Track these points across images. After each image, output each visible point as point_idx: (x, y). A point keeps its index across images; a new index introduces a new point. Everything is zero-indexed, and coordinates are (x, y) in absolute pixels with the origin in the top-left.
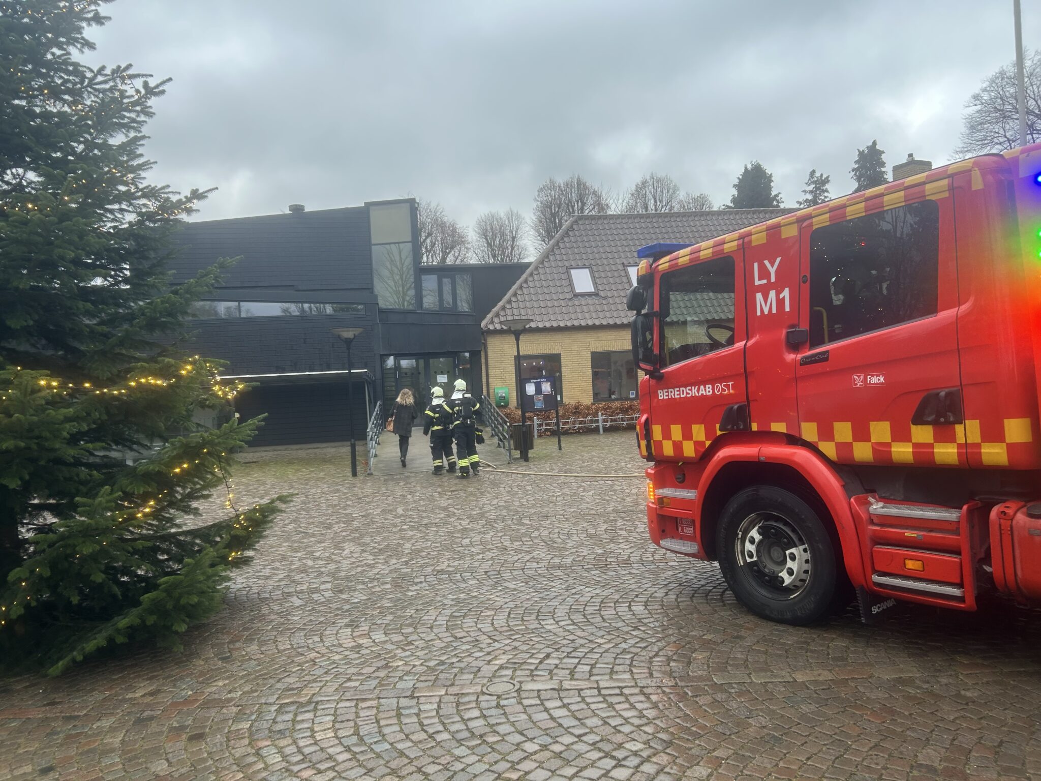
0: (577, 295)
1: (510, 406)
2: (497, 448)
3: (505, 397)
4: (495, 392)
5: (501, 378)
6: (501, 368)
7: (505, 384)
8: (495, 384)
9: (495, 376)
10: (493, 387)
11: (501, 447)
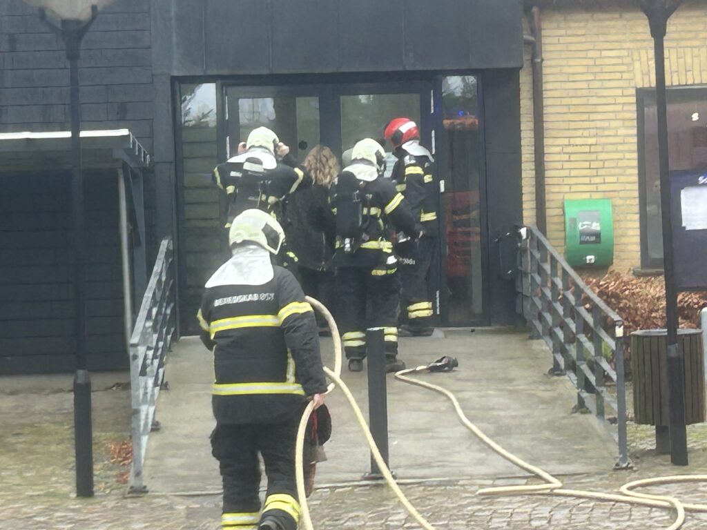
1: (617, 266)
2: (573, 413)
3: (600, 234)
4: (564, 214)
5: (588, 167)
6: (586, 133)
7: (601, 188)
8: (566, 189)
9: (566, 157)
10: (560, 197)
11: (587, 411)
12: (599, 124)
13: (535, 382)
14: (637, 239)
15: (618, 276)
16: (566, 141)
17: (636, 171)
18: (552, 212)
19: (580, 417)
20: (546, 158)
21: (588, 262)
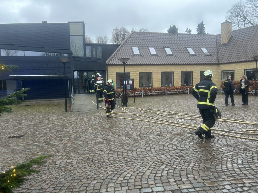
0: (135, 55)
20: (108, 78)
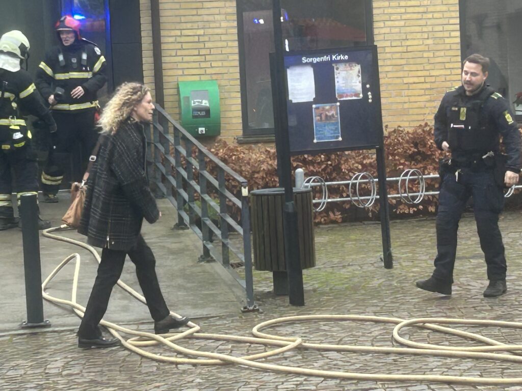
1: (223, 136)
2: (200, 261)
3: (209, 110)
4: (178, 94)
5: (197, 54)
6: (195, 26)
7: (209, 71)
8: (180, 72)
9: (179, 46)
10: (175, 79)
11: (212, 260)
12: (206, 18)
13: (164, 236)
14: (240, 114)
15: (225, 145)
16: (178, 33)
17: (237, 57)
18: (168, 92)
19: (207, 266)
20: (163, 46)
21: (200, 133)
